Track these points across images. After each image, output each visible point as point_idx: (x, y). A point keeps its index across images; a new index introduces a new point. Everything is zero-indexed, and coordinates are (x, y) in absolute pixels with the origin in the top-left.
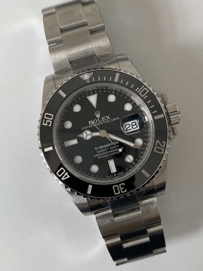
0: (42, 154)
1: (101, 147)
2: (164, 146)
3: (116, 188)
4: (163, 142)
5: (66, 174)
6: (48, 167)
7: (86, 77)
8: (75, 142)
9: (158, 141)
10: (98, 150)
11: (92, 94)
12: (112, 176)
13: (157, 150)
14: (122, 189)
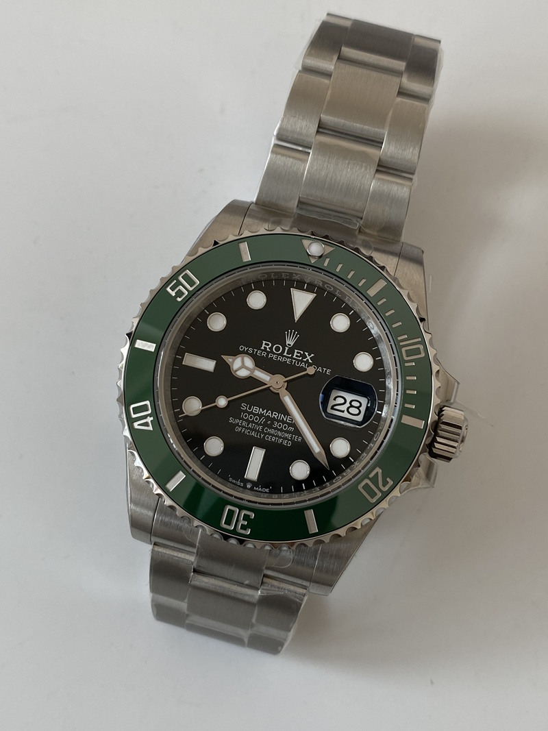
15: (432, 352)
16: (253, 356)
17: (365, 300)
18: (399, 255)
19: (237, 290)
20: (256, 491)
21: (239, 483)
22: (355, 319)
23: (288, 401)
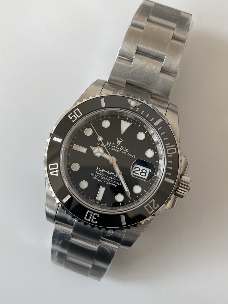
0: (48, 141)
1: (102, 170)
2: (156, 208)
3: (89, 214)
4: (157, 204)
5: (57, 171)
6: (46, 155)
7: (133, 103)
8: (84, 150)
9: (153, 200)
10: (98, 171)
11: (127, 121)
12: (95, 202)
13: (148, 207)
14: (94, 218)
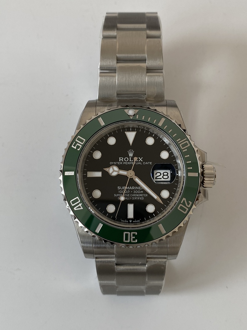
15: (192, 143)
16: (117, 165)
17: (158, 128)
18: (166, 105)
19: (102, 139)
20: (134, 222)
21: (126, 221)
22: (156, 138)
23: (137, 180)
